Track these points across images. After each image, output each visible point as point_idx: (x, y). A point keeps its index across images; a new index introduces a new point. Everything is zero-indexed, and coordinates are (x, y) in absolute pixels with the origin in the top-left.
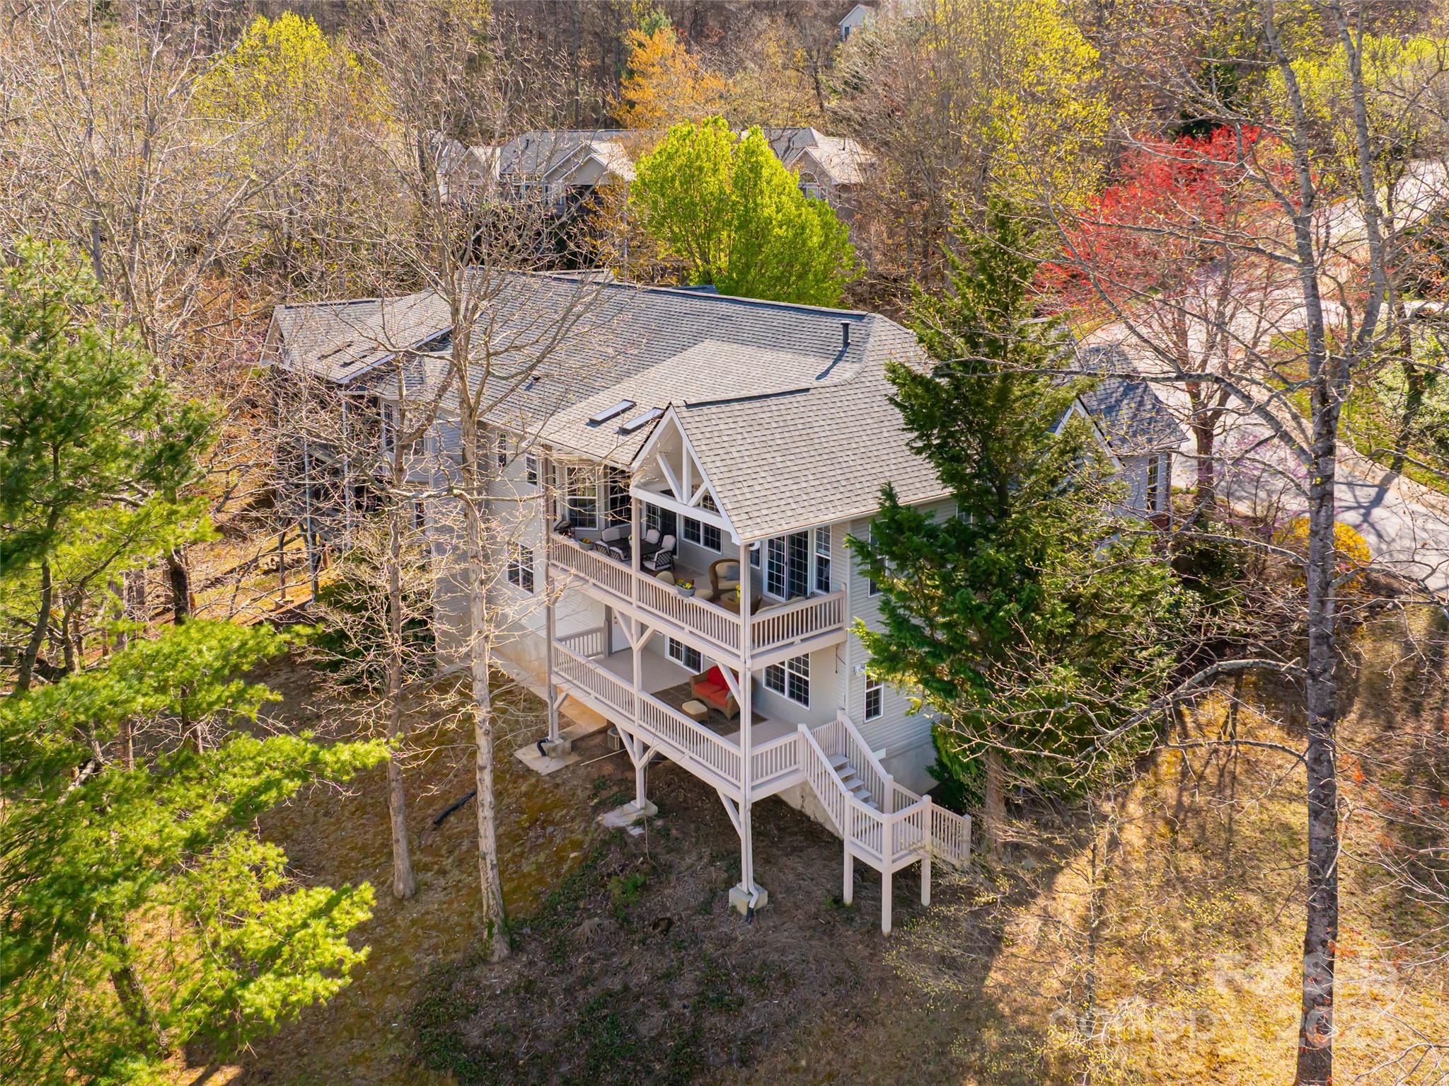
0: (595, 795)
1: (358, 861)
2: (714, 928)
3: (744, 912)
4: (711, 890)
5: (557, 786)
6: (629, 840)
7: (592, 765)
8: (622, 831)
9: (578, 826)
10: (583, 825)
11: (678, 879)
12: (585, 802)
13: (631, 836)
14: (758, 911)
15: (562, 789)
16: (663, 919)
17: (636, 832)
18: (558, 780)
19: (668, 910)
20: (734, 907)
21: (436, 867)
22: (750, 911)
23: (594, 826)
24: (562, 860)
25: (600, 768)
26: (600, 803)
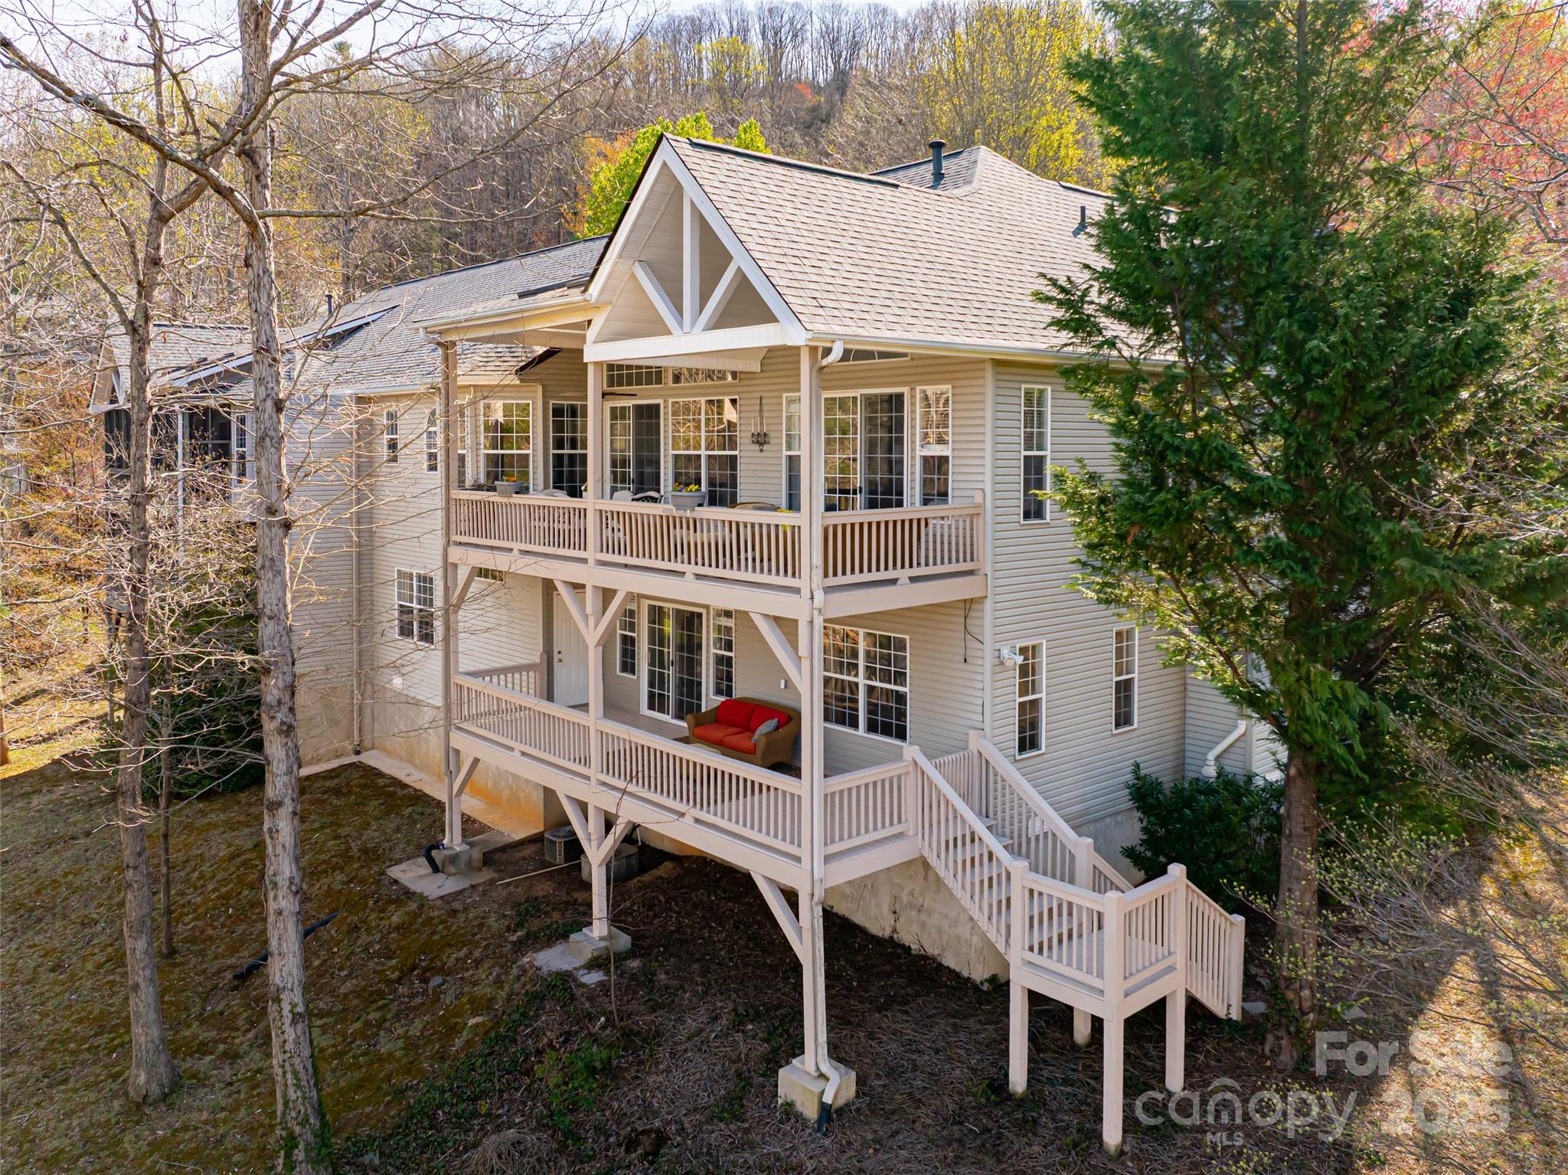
0: (520, 925)
1: (85, 1040)
2: (752, 1146)
3: (811, 1112)
4: (739, 1075)
5: (454, 913)
6: (578, 992)
7: (517, 884)
8: (565, 978)
9: (486, 974)
10: (496, 971)
11: (673, 1055)
12: (501, 936)
13: (584, 985)
14: (840, 1111)
15: (462, 917)
16: (644, 1132)
17: (593, 978)
18: (456, 905)
19: (656, 1114)
20: (790, 1105)
21: (221, 1047)
22: (825, 1109)
23: (515, 971)
24: (454, 1030)
25: (530, 887)
26: (528, 936)
